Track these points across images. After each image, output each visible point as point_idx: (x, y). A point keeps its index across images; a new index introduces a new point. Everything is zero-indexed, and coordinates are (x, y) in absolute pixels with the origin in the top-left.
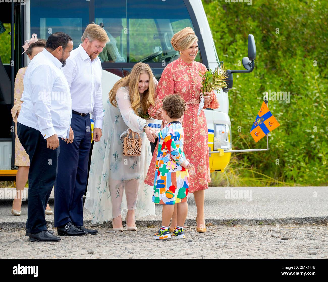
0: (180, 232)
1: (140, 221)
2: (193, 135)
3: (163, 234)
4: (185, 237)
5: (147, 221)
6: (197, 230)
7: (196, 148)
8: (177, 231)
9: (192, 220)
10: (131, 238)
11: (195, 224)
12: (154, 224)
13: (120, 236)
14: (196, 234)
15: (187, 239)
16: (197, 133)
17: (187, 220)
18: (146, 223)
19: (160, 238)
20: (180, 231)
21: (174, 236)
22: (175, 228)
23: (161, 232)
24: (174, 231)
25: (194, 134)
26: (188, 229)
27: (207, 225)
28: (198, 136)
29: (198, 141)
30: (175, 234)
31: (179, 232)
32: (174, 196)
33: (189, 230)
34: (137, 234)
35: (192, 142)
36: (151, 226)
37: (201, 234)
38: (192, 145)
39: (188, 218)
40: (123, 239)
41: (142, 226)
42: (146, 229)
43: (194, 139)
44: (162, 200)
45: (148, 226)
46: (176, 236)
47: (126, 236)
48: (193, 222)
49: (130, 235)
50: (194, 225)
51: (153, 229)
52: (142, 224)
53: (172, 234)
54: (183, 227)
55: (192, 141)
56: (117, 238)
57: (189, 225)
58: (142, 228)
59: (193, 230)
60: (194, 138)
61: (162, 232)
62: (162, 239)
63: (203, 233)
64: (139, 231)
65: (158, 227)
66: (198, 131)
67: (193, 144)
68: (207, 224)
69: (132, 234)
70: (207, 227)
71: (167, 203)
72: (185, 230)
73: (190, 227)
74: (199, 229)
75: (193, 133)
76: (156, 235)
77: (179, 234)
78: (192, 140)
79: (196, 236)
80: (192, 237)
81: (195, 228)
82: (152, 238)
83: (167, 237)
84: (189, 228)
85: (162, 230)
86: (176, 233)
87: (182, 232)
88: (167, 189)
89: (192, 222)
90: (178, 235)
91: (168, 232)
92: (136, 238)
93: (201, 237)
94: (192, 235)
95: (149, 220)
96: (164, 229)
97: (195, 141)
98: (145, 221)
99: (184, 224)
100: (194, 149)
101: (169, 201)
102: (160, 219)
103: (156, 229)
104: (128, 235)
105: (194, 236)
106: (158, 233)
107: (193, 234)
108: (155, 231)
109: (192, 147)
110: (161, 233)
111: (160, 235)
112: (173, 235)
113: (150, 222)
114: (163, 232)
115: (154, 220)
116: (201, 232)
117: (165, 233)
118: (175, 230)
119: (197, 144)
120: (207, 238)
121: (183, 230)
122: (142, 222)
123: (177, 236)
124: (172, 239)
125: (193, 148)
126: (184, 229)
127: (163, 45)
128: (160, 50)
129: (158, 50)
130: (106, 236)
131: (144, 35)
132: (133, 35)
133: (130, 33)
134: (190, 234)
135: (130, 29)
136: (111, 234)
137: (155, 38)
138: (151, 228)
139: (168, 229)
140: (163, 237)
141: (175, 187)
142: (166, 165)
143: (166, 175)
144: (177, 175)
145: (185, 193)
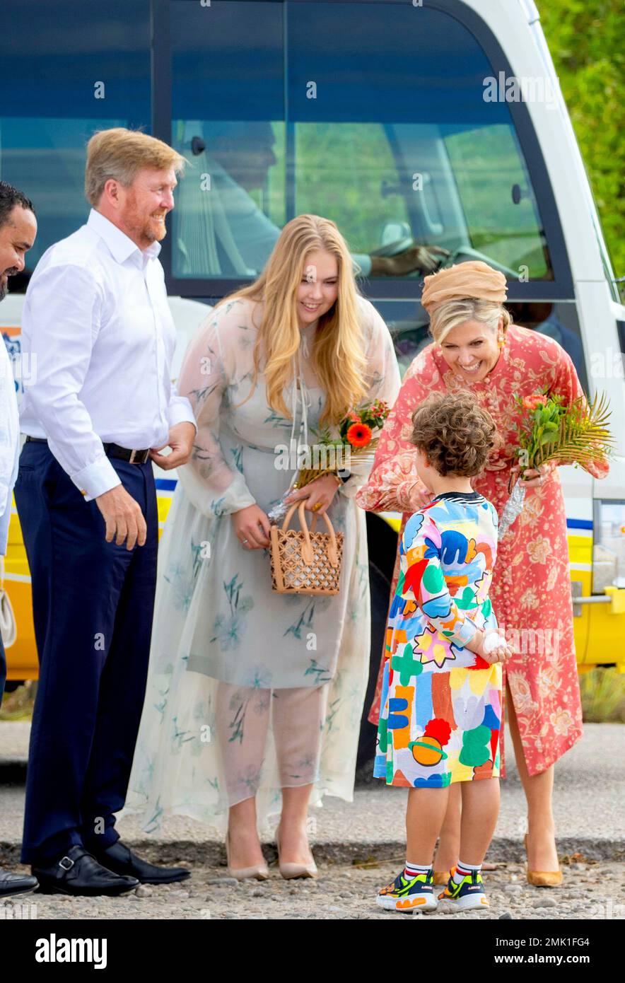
0: (470, 885)
1: (327, 845)
2: (506, 573)
3: (411, 891)
4: (486, 901)
5: (353, 845)
6: (530, 877)
7: (521, 615)
8: (459, 880)
9: (511, 843)
10: (296, 906)
11: (523, 857)
12: (379, 853)
13: (256, 895)
14: (528, 892)
15: (494, 909)
16: (520, 560)
17: (494, 841)
18: (349, 853)
19: (399, 904)
20: (469, 879)
21: (446, 900)
22: (453, 869)
23: (402, 884)
24: (449, 882)
25: (510, 569)
26: (498, 872)
27: (564, 862)
28: (523, 571)
29: (525, 589)
30: (452, 890)
31: (466, 885)
32: (443, 757)
33: (500, 877)
34: (315, 890)
35: (506, 596)
36: (366, 862)
37: (545, 891)
38: (506, 607)
40: (266, 906)
41: (336, 863)
42: (349, 871)
43: (509, 586)
44: (399, 774)
45: (354, 863)
46: (456, 897)
47: (277, 897)
48: (517, 850)
49: (292, 893)
50: (518, 861)
51: (373, 873)
52: (335, 855)
53: (439, 892)
54: (479, 867)
55: (505, 592)
56: (245, 902)
57: (503, 858)
58: (335, 870)
59: (514, 878)
60: (510, 582)
61: (405, 883)
62: (405, 909)
63: (550, 887)
64: (324, 879)
65: (393, 867)
66: (522, 552)
67: (508, 603)
68: (566, 858)
69: (296, 890)
70: (567, 868)
71: (420, 783)
72: (486, 877)
73: (505, 866)
74: (535, 875)
75: (504, 565)
76: (385, 894)
77: (465, 890)
78: (502, 588)
79: (528, 901)
80: (513, 901)
81: (522, 870)
82: (369, 903)
83: (423, 900)
84: (501, 870)
85: (407, 877)
86: (455, 887)
87: (475, 884)
88: (416, 732)
89: (511, 850)
90: (461, 894)
91: (427, 883)
92: (312, 903)
93: (543, 902)
94: (510, 896)
95: (360, 839)
96: (415, 875)
97: (516, 590)
98: (346, 844)
99: (484, 857)
100: (516, 618)
101: (426, 773)
102: (400, 835)
103: (386, 873)
104: (283, 892)
105: (517, 900)
106: (392, 888)
107: (516, 893)
108: (380, 881)
109: (505, 613)
110: (402, 887)
111: (401, 895)
112: (445, 896)
113: (361, 846)
114: (409, 883)
115: (378, 843)
116: (541, 885)
117: (417, 888)
118: (452, 878)
119: (523, 599)
120: (564, 905)
121: (479, 878)
122: (335, 846)
123: (458, 899)
124: (439, 909)
125: (510, 618)
126: (483, 875)
127: (415, 218)
128: (404, 233)
129: (396, 234)
130: (205, 895)
131: (348, 182)
132: (308, 179)
133: (299, 173)
134: (503, 890)
135: (299, 159)
136: (223, 890)
137: (386, 192)
138: (365, 868)
139: (430, 874)
140: (407, 902)
141: (447, 724)
142: (413, 644)
143: (413, 681)
144: (452, 683)
145: (489, 746)
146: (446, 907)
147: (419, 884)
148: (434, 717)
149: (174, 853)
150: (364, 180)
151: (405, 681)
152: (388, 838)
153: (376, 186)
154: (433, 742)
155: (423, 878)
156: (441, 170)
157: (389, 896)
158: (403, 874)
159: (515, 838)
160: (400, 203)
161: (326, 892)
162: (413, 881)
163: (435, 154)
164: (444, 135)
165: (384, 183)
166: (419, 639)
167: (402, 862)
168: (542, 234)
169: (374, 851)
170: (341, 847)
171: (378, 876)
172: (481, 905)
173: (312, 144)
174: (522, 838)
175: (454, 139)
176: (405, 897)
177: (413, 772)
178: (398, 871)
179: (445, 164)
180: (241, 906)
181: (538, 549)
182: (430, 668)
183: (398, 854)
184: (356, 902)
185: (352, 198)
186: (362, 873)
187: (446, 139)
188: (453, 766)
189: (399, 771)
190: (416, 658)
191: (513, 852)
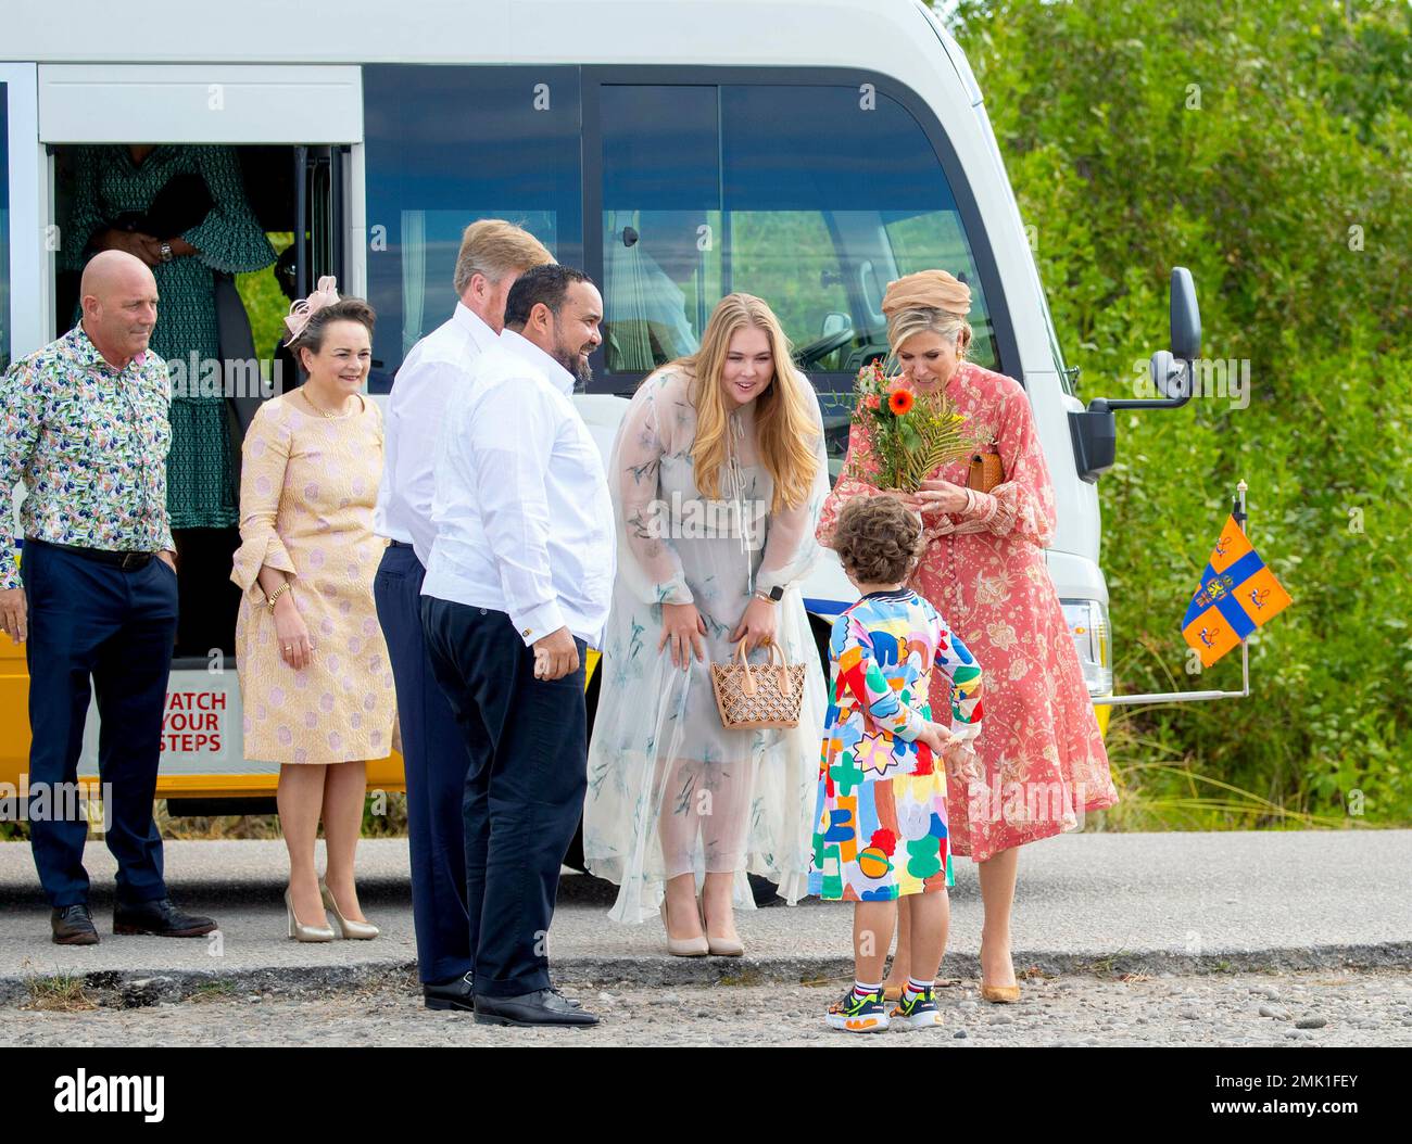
0: (924, 1002)
1: (774, 962)
3: (861, 1012)
4: (939, 1019)
5: (801, 962)
6: (986, 992)
8: (911, 996)
9: (966, 958)
10: (742, 1026)
12: (828, 970)
14: (983, 1009)
15: (949, 1026)
16: (977, 639)
18: (797, 970)
19: (849, 1024)
20: (922, 996)
21: (898, 1018)
22: (905, 986)
23: (851, 1003)
24: (902, 999)
26: (953, 988)
28: (981, 651)
30: (904, 1007)
31: (919, 1003)
32: (889, 868)
33: (954, 994)
34: (762, 1009)
36: (815, 979)
39: (951, 947)
40: (712, 1026)
41: (783, 980)
42: (797, 989)
44: (848, 888)
45: (802, 981)
46: (908, 1015)
48: (972, 965)
51: (821, 990)
52: (782, 973)
54: (932, 983)
56: (689, 1023)
57: (957, 973)
58: (782, 988)
59: (969, 993)
61: (855, 1003)
62: (856, 1029)
63: (1006, 1003)
64: (771, 998)
65: (841, 983)
66: (979, 631)
71: (868, 896)
73: (959, 982)
74: (991, 991)
76: (834, 1013)
77: (918, 1008)
79: (983, 1017)
80: (968, 1018)
82: (819, 1022)
83: (873, 1020)
84: (955, 985)
85: (858, 997)
86: (907, 1004)
87: (928, 1001)
88: (862, 843)
89: (965, 965)
90: (914, 1012)
91: (878, 1003)
92: (759, 1023)
93: (999, 1019)
94: (965, 1013)
95: (808, 956)
96: (866, 994)
98: (794, 961)
101: (873, 886)
103: (835, 991)
105: (973, 1017)
106: (841, 1007)
107: (971, 1010)
110: (852, 1007)
111: (850, 1015)
112: (897, 1014)
113: (810, 963)
114: (859, 1003)
115: (827, 959)
116: (997, 1001)
117: (868, 1008)
118: (904, 995)
121: (933, 994)
122: (781, 963)
123: (912, 1016)
126: (937, 991)
127: (857, 307)
128: (845, 325)
129: (838, 326)
130: (648, 1016)
131: (787, 272)
132: (745, 269)
133: (735, 263)
134: (958, 1007)
135: (735, 249)
136: (666, 1010)
137: (826, 281)
138: (814, 986)
139: (880, 993)
140: (857, 1023)
141: (892, 834)
142: (853, 753)
143: (854, 790)
144: (896, 790)
145: (938, 856)
146: (898, 1026)
147: (869, 1004)
148: (880, 827)
149: (615, 972)
150: (804, 269)
151: (846, 791)
152: (836, 955)
153: (816, 276)
154: (880, 853)
155: (873, 998)
156: (882, 257)
157: (839, 1015)
158: (852, 993)
159: (970, 953)
160: (840, 292)
161: (773, 1011)
162: (864, 1000)
163: (877, 241)
164: (886, 222)
165: (824, 273)
166: (858, 747)
167: (852, 979)
168: (989, 323)
169: (823, 968)
170: (789, 964)
171: (828, 994)
172: (934, 1022)
173: (749, 233)
174: (977, 952)
175: (896, 227)
176: (855, 1018)
177: (862, 885)
178: (848, 989)
179: (887, 250)
180: (685, 1027)
181: (1000, 634)
182: (872, 776)
183: (848, 970)
184: (805, 1022)
185: (792, 288)
186: (811, 991)
187: (888, 226)
188: (901, 877)
189: (848, 885)
190: (857, 766)
191: (966, 966)
